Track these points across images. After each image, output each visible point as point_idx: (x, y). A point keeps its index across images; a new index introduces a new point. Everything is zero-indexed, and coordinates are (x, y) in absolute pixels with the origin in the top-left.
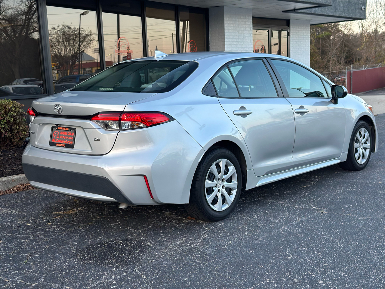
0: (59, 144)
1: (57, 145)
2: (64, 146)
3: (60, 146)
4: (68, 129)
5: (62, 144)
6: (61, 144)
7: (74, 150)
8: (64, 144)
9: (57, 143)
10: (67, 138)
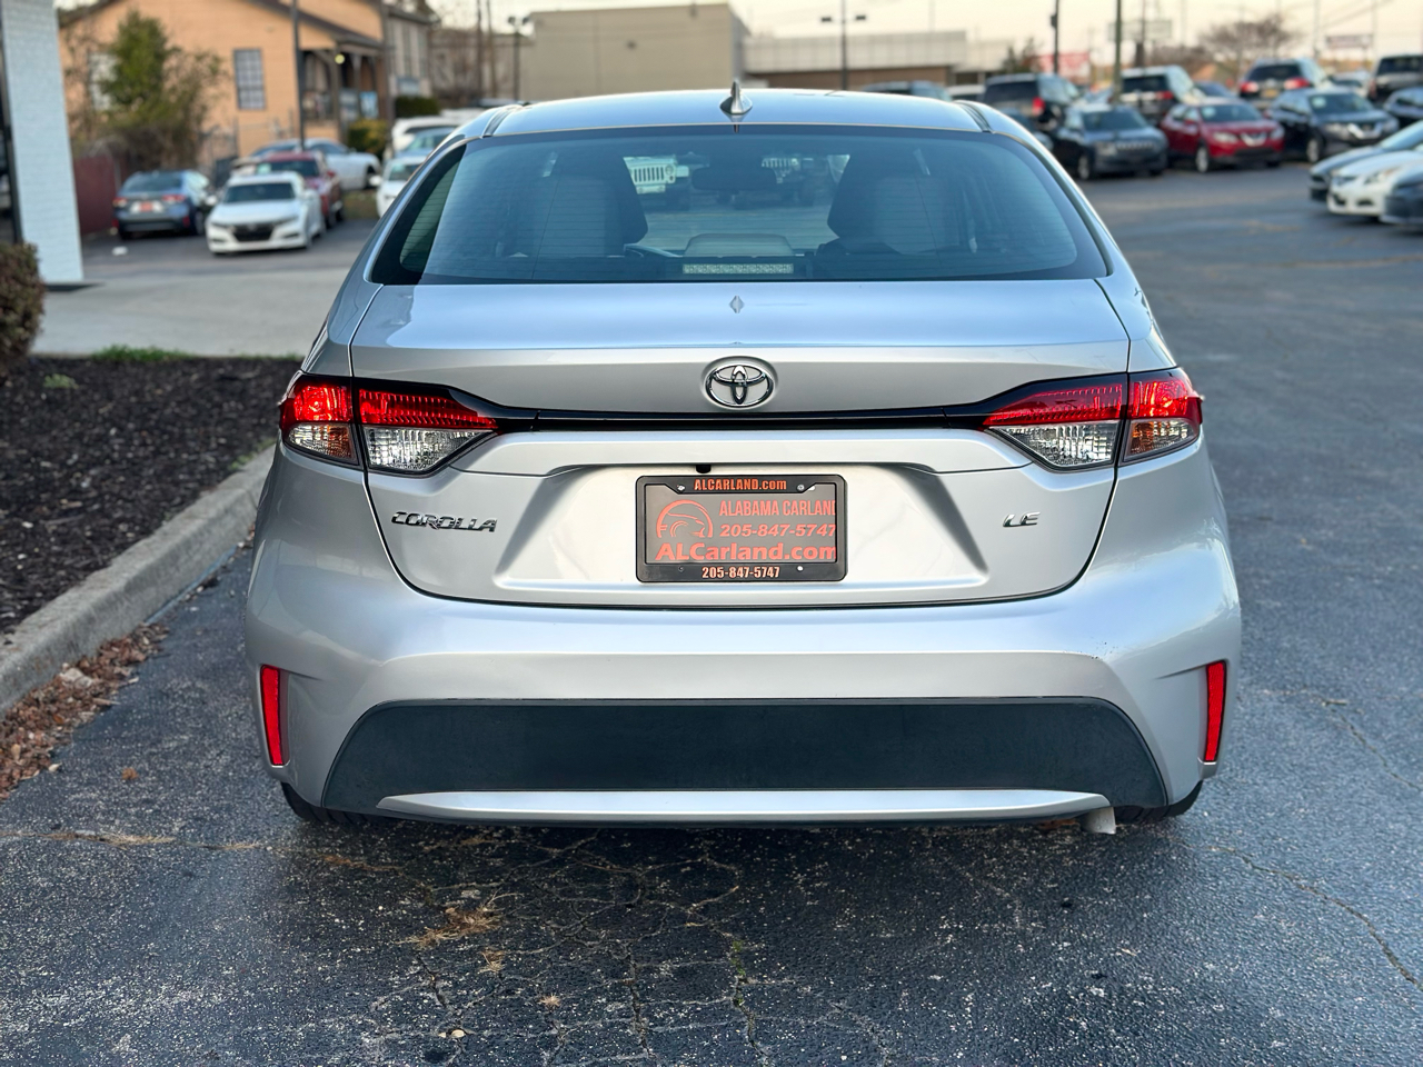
0: (726, 565)
1: (714, 572)
2: (770, 572)
3: (737, 579)
4: (783, 484)
5: (751, 565)
6: (742, 565)
7: (847, 586)
8: (769, 565)
9: (709, 565)
10: (781, 530)
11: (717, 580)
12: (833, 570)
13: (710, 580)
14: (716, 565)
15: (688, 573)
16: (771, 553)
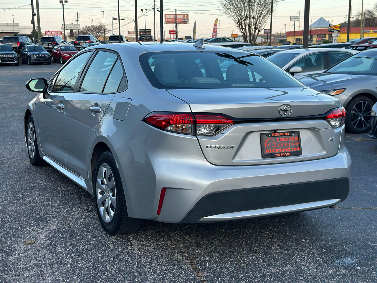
0: (280, 153)
1: (278, 155)
2: (288, 154)
3: (283, 156)
4: (289, 134)
5: (285, 153)
6: (282, 153)
7: (302, 156)
8: (288, 152)
9: (277, 153)
10: (289, 144)
11: (279, 157)
12: (299, 153)
13: (277, 157)
14: (278, 153)
15: (273, 156)
16: (288, 150)
